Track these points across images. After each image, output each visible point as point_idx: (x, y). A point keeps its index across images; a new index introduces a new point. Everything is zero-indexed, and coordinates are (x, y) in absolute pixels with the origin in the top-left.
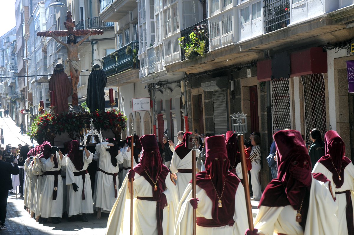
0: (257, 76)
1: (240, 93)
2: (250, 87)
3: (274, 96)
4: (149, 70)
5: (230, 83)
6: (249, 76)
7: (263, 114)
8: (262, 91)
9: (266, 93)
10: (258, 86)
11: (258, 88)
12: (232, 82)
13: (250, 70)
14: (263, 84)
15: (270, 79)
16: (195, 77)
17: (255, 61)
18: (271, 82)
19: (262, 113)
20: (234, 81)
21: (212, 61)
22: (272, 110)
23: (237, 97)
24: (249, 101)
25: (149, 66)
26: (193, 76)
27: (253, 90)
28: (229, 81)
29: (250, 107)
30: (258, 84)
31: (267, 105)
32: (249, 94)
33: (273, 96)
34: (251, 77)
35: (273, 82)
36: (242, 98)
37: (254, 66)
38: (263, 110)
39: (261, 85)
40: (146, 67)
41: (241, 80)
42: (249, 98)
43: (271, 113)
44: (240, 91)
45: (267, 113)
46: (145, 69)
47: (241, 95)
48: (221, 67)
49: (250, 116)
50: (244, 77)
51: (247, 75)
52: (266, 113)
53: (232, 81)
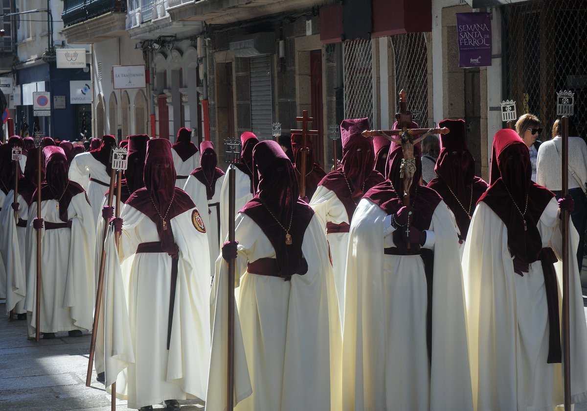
0: (318, 33)
1: (294, 62)
2: (312, 52)
3: (348, 69)
4: (142, 15)
5: (278, 43)
6: (309, 32)
7: (330, 101)
8: (328, 60)
9: (335, 64)
10: (324, 51)
11: (323, 55)
12: (281, 43)
13: (310, 22)
14: (330, 48)
15: (339, 40)
16: (221, 31)
17: (318, 6)
18: (344, 45)
19: (328, 98)
20: (285, 40)
21: (246, 3)
22: (344, 95)
23: (288, 69)
24: (310, 78)
25: (142, 8)
26: (217, 30)
27: (315, 56)
28: (276, 41)
29: (310, 87)
30: (323, 47)
31: (336, 84)
32: (309, 65)
33: (346, 70)
34: (312, 34)
35: (346, 45)
36: (297, 72)
37: (316, 15)
38: (329, 94)
39: (327, 50)
40: (137, 10)
41: (296, 39)
42: (308, 71)
43: (343, 99)
44: (293, 58)
45: (337, 99)
46: (137, 14)
47: (295, 66)
48: (264, 16)
49: (310, 103)
50: (302, 35)
51: (305, 31)
52: (334, 99)
53: (281, 40)
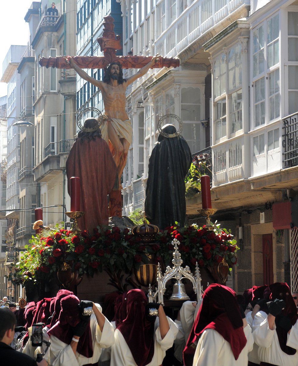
0: (272, 222)
1: (250, 243)
2: (263, 235)
3: (294, 248)
4: (134, 208)
5: (238, 229)
6: (262, 221)
7: (280, 272)
8: (278, 242)
9: (283, 245)
10: (274, 235)
11: (274, 238)
12: (240, 228)
13: (263, 213)
14: (280, 233)
15: (289, 227)
16: (193, 220)
17: (270, 202)
18: (290, 231)
19: (277, 270)
20: (243, 227)
21: (215, 200)
22: (291, 267)
23: (246, 247)
24: (262, 254)
25: (134, 203)
26: (191, 219)
27: (266, 239)
28: (236, 227)
29: (262, 262)
30: (274, 232)
31: (284, 259)
32: (261, 245)
33: (293, 249)
34: (265, 223)
35: (293, 231)
36: (253, 250)
37: (268, 209)
38: (279, 266)
39: (277, 234)
40: (130, 205)
41: (252, 226)
42: (261, 250)
43: (290, 270)
44: (250, 240)
45: (285, 270)
46: (130, 207)
47: (251, 246)
48: (227, 209)
49: (263, 273)
50: (256, 223)
51: (259, 220)
52: (283, 270)
53: (240, 226)
